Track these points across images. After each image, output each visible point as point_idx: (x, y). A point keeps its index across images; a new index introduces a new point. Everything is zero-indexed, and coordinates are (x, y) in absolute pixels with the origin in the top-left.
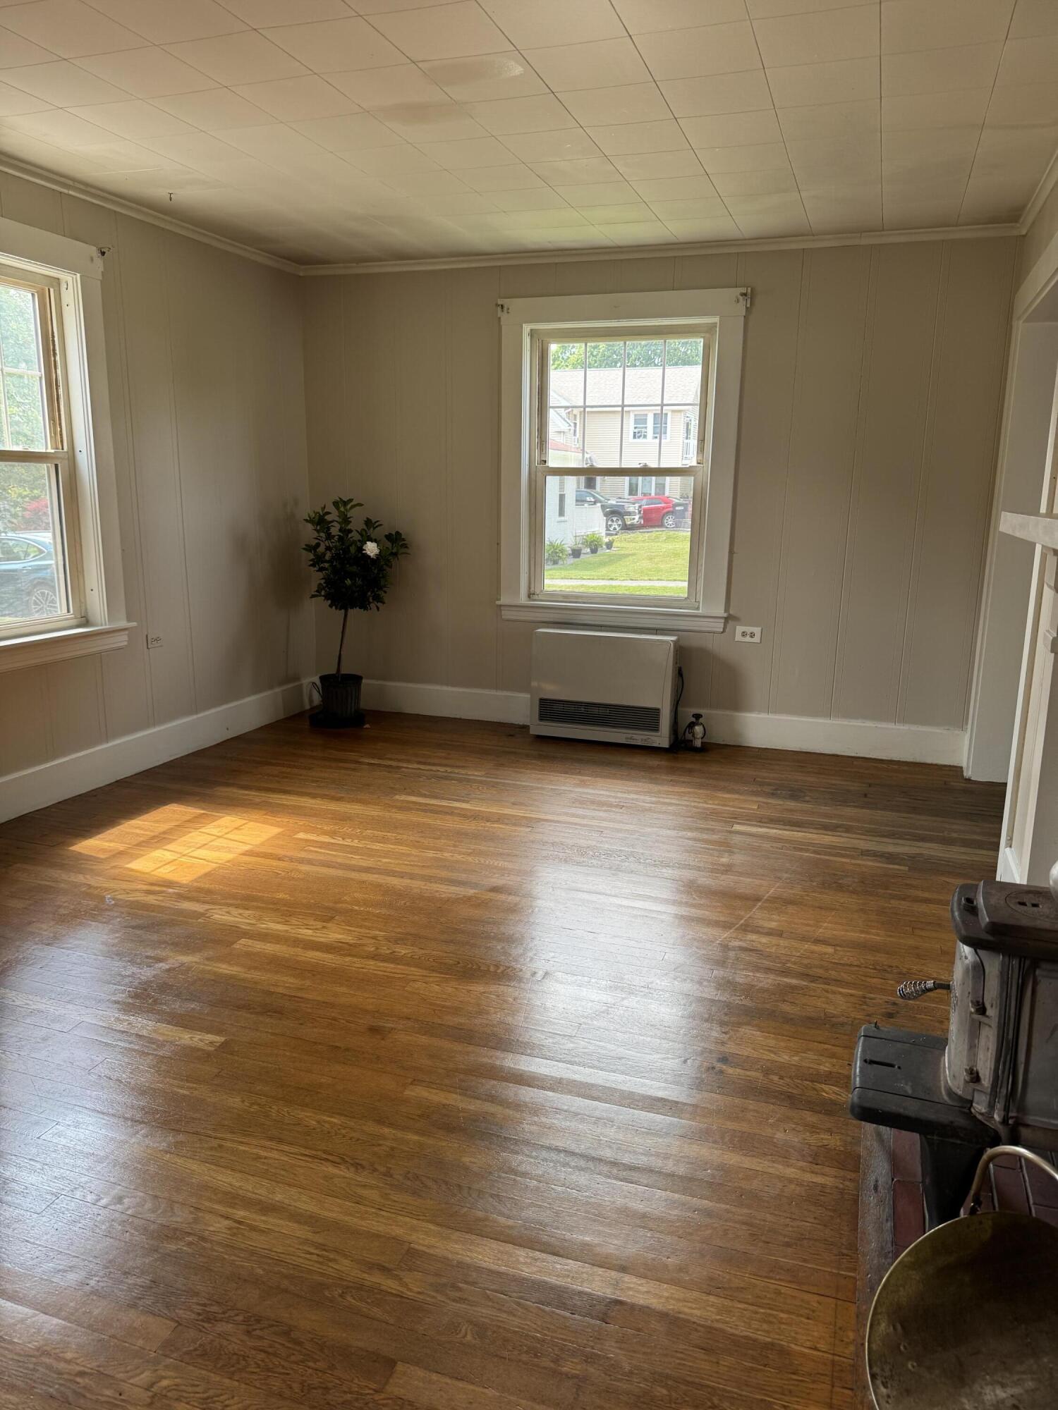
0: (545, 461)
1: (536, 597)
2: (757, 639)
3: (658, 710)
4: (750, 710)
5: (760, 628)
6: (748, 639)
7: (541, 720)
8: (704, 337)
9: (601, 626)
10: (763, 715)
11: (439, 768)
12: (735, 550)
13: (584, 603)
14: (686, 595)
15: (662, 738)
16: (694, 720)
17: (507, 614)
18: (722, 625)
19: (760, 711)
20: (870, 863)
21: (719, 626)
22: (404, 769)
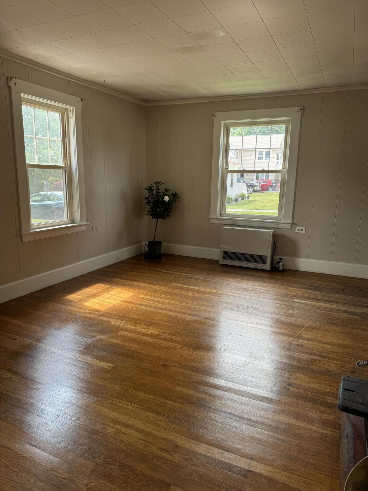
0: (227, 168)
1: (223, 215)
2: (303, 232)
3: (266, 256)
4: (300, 257)
5: (305, 228)
6: (300, 232)
7: (223, 258)
8: (286, 125)
9: (246, 226)
10: (305, 260)
11: (187, 274)
12: (296, 199)
13: (240, 218)
14: (277, 216)
15: (267, 267)
16: (279, 260)
17: (212, 221)
18: (291, 226)
19: (304, 258)
20: (345, 315)
21: (289, 227)
22: (175, 274)
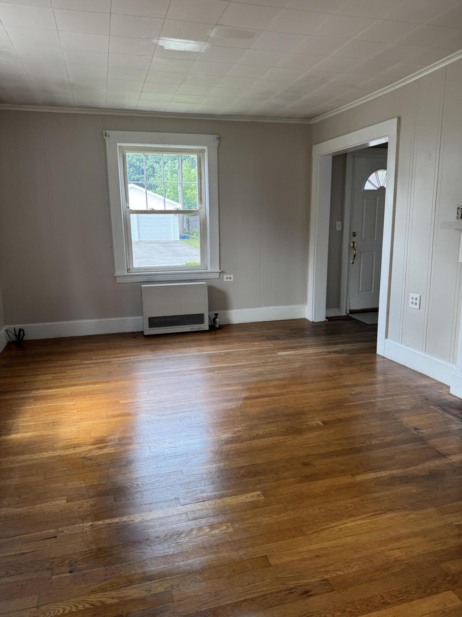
0: (129, 207)
1: (131, 271)
2: (232, 280)
3: (204, 314)
4: (232, 309)
5: (233, 275)
6: (229, 280)
7: (149, 327)
8: (198, 155)
10: (237, 310)
12: (221, 244)
14: (200, 265)
15: (205, 326)
16: (215, 316)
17: (119, 280)
18: (219, 275)
21: (217, 276)
